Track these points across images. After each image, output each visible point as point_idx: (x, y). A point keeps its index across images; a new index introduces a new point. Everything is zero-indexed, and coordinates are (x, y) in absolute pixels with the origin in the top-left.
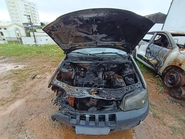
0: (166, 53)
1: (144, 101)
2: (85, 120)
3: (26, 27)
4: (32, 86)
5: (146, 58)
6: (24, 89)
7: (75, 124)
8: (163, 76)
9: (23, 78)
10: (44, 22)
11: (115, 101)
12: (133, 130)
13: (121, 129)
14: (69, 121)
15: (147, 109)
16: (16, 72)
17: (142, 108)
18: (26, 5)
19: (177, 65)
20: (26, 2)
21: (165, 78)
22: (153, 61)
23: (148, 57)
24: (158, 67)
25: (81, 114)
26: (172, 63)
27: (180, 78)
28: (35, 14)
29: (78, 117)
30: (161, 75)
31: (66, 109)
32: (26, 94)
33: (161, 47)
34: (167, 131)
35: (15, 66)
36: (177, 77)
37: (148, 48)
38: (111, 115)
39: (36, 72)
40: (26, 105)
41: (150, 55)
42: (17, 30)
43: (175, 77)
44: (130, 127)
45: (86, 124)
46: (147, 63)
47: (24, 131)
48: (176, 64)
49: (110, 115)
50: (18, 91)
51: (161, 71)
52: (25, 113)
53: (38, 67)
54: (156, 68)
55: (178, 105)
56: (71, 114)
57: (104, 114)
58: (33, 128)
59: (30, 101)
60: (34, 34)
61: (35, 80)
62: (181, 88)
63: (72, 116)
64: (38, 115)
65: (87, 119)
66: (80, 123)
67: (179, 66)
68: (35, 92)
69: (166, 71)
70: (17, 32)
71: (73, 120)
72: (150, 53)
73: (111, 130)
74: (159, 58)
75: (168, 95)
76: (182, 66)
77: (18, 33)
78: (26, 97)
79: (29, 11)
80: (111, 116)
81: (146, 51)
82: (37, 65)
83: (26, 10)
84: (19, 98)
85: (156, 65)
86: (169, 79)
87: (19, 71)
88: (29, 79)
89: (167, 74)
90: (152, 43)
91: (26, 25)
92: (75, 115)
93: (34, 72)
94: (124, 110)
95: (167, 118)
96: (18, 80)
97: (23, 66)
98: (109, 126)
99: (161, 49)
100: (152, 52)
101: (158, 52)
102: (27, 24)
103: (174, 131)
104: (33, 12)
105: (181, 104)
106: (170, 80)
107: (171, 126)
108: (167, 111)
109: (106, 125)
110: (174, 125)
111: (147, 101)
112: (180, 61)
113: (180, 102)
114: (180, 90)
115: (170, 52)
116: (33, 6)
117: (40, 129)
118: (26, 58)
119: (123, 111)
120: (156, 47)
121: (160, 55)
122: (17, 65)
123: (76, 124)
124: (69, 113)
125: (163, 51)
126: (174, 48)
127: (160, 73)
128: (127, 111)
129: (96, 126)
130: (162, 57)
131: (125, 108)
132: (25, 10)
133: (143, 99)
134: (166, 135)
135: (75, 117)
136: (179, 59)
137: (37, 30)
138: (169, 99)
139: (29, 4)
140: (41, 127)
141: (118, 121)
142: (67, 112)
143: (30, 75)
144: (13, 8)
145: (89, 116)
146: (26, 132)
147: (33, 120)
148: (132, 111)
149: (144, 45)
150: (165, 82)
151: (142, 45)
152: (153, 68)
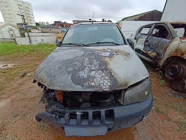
0: (166, 44)
1: (147, 92)
2: (76, 118)
3: (20, 27)
4: (21, 84)
5: (144, 51)
6: (11, 88)
7: (63, 124)
8: (163, 69)
9: (12, 76)
10: (40, 22)
11: (113, 94)
12: (135, 128)
13: (120, 127)
14: (56, 121)
15: (151, 102)
16: (3, 71)
17: (145, 100)
18: (20, 5)
19: (179, 54)
20: (19, 2)
21: (166, 71)
22: (152, 54)
23: (147, 50)
24: (158, 59)
25: (70, 112)
26: (173, 53)
27: (183, 69)
28: (30, 14)
29: (67, 116)
30: (161, 67)
31: (53, 106)
32: (12, 93)
33: (160, 39)
34: (172, 127)
35: (4, 65)
36: (179, 68)
37: (147, 41)
38: (108, 110)
39: (26, 70)
40: (11, 106)
41: (148, 47)
42: (11, 31)
43: (177, 69)
44: (131, 125)
45: (77, 123)
46: (146, 57)
47: (5, 136)
48: (177, 54)
49: (106, 111)
50: (3, 90)
51: (161, 63)
52: (9, 114)
53: (30, 65)
54: (156, 61)
55: (181, 98)
56: (59, 112)
57: (99, 110)
58: (16, 131)
59: (16, 101)
60: (28, 35)
61: (25, 78)
62: (183, 80)
63: (60, 115)
64: (24, 117)
65: (79, 117)
66: (69, 123)
67: (181, 56)
68: (23, 91)
69: (166, 64)
70: (11, 32)
71: (62, 119)
72: (149, 45)
73: (109, 129)
74: (159, 50)
75: (170, 89)
76: (185, 55)
77: (12, 34)
78: (11, 97)
79: (23, 11)
80: (108, 112)
81: (145, 44)
82: (28, 63)
83: (20, 9)
84: (4, 98)
85: (156, 58)
86: (170, 71)
87: (7, 70)
88: (18, 77)
89: (168, 66)
90: (150, 36)
91: (20, 26)
92: (64, 113)
93: (24, 70)
94: (124, 104)
95: (171, 112)
96: (5, 79)
97: (13, 64)
98: (106, 125)
99: (160, 41)
100: (150, 45)
101: (157, 44)
102: (22, 24)
103: (181, 127)
104: (27, 12)
105: (185, 97)
106: (172, 72)
107: (176, 121)
108: (171, 105)
109: (102, 124)
110: (180, 120)
111: (151, 92)
112: (182, 51)
113: (183, 95)
114: (182, 82)
115: (170, 42)
116: (27, 6)
117: (25, 133)
118: (17, 57)
119: (122, 105)
120: (155, 39)
121: (160, 46)
122: (6, 63)
123: (66, 125)
124: (57, 111)
125: (163, 42)
126: (175, 37)
127: (160, 66)
128: (128, 105)
129: (90, 125)
130: (162, 49)
131: (124, 101)
132: (18, 10)
133: (145, 90)
134: (172, 131)
135: (63, 116)
136: (181, 49)
137: (32, 31)
138: (171, 92)
139: (23, 4)
140: (26, 131)
141: (117, 118)
142: (55, 110)
143: (20, 73)
144: (6, 8)
145: (81, 113)
146: (7, 137)
147: (17, 122)
148: (133, 105)
149: (142, 38)
150: (166, 75)
151: (139, 39)
152: (152, 61)
